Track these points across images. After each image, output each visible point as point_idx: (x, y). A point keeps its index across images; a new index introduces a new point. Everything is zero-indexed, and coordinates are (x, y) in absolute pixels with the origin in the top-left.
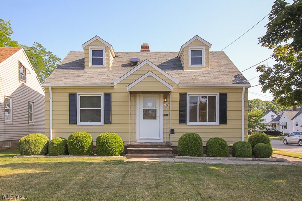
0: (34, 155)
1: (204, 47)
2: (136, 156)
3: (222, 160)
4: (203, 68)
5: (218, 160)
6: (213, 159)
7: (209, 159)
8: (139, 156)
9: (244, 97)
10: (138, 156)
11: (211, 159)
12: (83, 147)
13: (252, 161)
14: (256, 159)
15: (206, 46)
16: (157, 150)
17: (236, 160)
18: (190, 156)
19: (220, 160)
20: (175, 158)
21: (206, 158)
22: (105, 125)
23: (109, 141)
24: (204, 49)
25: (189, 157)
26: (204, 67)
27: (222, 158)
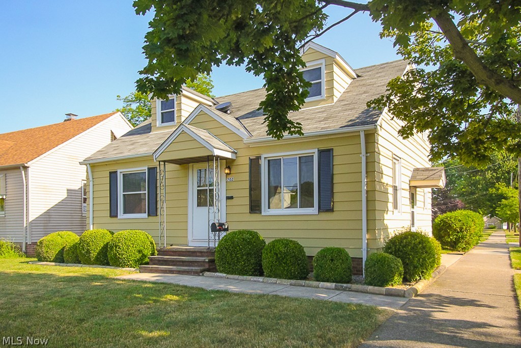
0: (47, 261)
1: (323, 61)
2: (150, 269)
3: (279, 284)
4: (323, 102)
5: (271, 283)
6: (263, 282)
7: (255, 281)
8: (155, 269)
9: (367, 153)
10: (153, 269)
11: (259, 281)
12: (88, 252)
13: (333, 289)
14: (342, 286)
15: (327, 57)
16: (187, 260)
17: (304, 286)
18: (228, 273)
19: (274, 283)
20: (203, 275)
21: (252, 279)
22: (150, 217)
23: (119, 244)
24: (324, 64)
25: (225, 275)
26: (324, 100)
27: (279, 281)
